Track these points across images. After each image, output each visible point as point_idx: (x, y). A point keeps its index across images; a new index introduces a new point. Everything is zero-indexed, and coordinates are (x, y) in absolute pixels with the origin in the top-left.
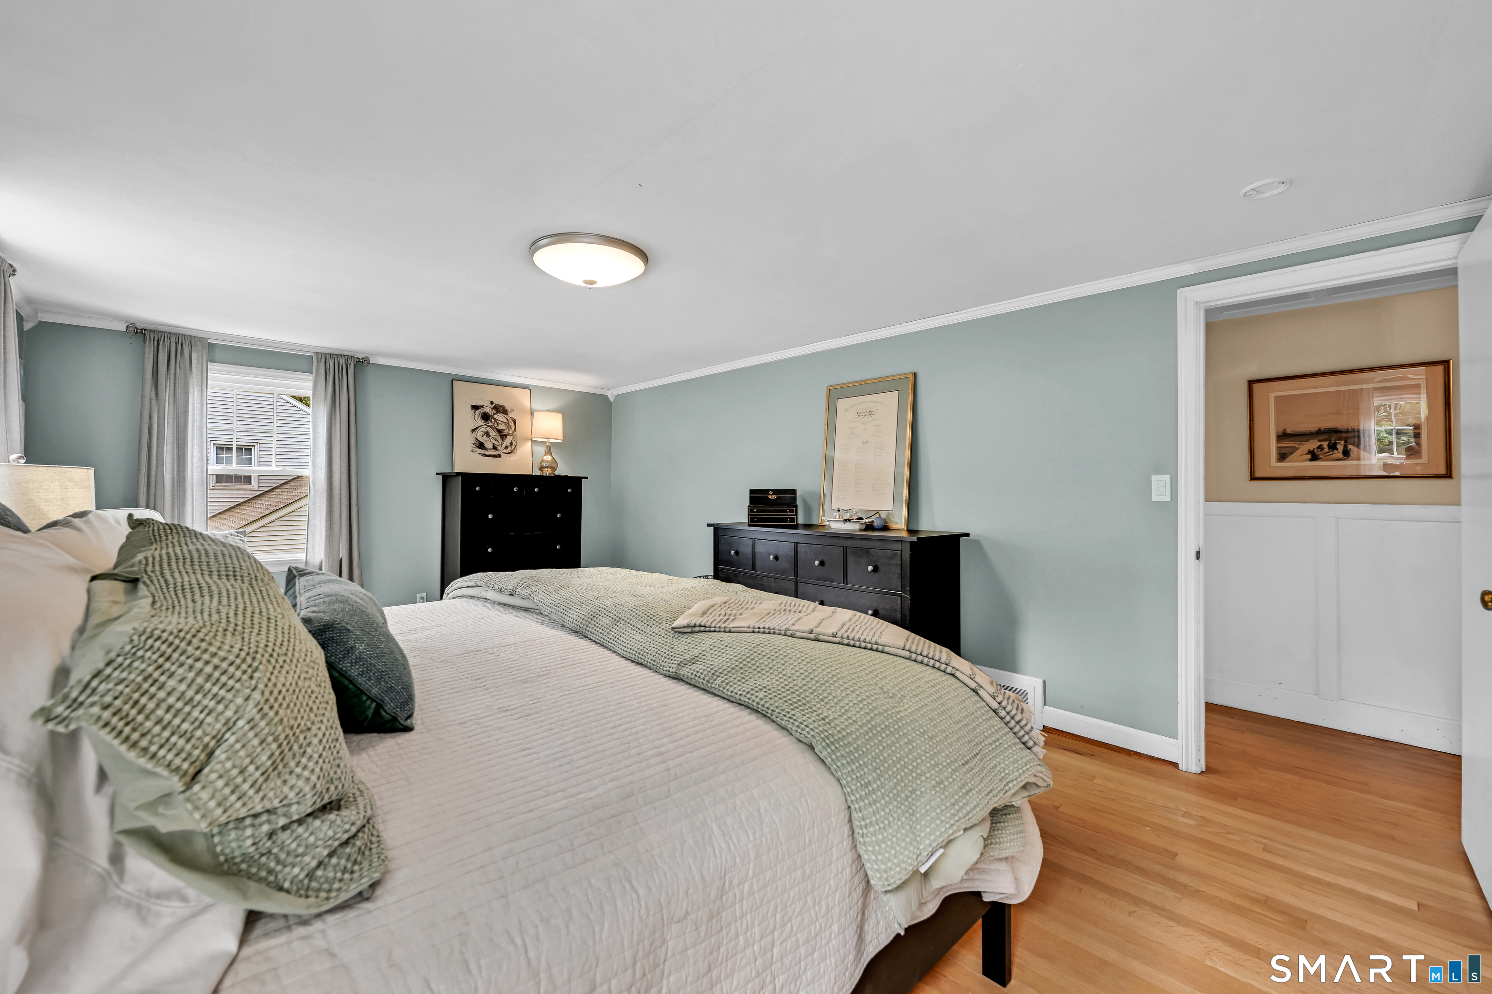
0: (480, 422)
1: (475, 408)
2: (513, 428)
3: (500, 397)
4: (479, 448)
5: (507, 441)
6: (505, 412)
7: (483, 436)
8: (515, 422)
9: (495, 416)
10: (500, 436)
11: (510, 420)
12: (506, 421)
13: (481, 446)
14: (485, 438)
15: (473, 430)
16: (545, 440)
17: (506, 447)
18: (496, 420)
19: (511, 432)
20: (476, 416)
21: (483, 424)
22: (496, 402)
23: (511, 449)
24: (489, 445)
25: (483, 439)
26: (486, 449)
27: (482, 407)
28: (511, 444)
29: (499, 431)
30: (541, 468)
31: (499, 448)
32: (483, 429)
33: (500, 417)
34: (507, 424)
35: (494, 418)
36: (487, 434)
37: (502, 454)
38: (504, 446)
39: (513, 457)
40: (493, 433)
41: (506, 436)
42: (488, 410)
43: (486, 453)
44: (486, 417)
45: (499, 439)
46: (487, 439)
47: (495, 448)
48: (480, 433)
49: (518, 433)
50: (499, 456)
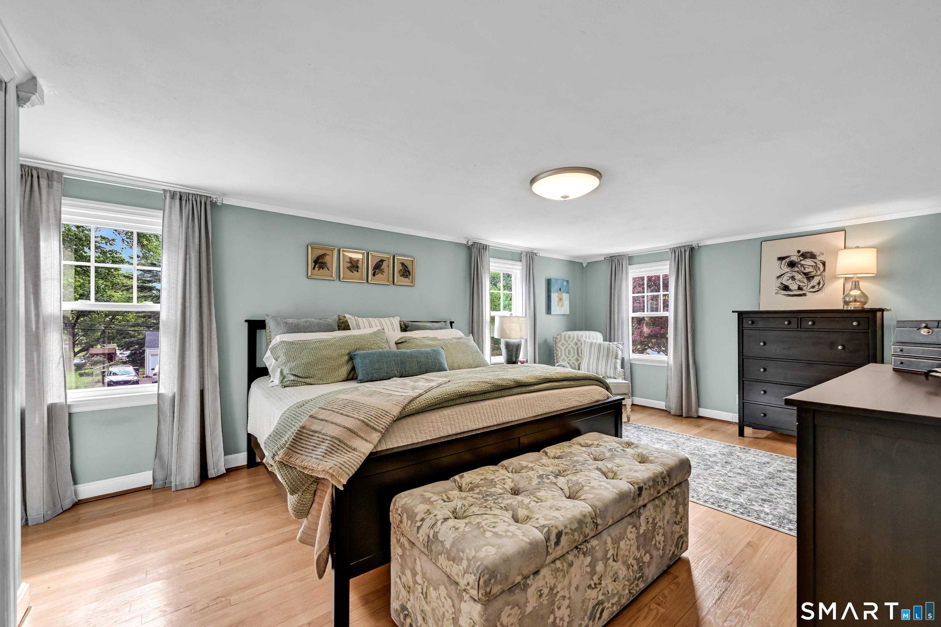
0: (786, 269)
1: (781, 259)
2: (822, 269)
3: (806, 246)
4: (784, 290)
5: (814, 282)
6: (813, 256)
7: (788, 280)
8: (824, 264)
9: (803, 262)
10: (807, 278)
11: (819, 263)
12: (814, 264)
13: (786, 288)
14: (790, 281)
15: (779, 277)
16: (852, 276)
17: (813, 287)
18: (802, 265)
19: (819, 273)
20: (782, 265)
21: (788, 270)
22: (803, 250)
23: (819, 288)
24: (794, 286)
25: (789, 283)
26: (790, 290)
27: (788, 257)
28: (819, 283)
29: (806, 274)
30: (846, 303)
31: (804, 288)
32: (789, 275)
33: (808, 262)
34: (816, 267)
35: (800, 264)
36: (793, 278)
37: (808, 293)
38: (810, 286)
39: (820, 295)
40: (798, 277)
41: (813, 277)
42: (794, 258)
43: (791, 293)
44: (792, 265)
45: (805, 280)
46: (792, 282)
47: (800, 288)
48: (785, 278)
49: (826, 273)
50: (804, 295)
